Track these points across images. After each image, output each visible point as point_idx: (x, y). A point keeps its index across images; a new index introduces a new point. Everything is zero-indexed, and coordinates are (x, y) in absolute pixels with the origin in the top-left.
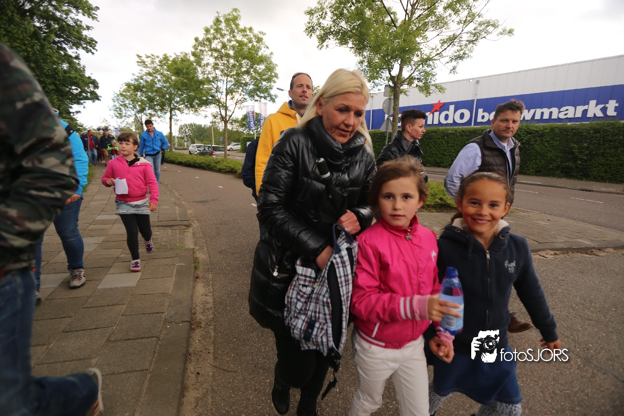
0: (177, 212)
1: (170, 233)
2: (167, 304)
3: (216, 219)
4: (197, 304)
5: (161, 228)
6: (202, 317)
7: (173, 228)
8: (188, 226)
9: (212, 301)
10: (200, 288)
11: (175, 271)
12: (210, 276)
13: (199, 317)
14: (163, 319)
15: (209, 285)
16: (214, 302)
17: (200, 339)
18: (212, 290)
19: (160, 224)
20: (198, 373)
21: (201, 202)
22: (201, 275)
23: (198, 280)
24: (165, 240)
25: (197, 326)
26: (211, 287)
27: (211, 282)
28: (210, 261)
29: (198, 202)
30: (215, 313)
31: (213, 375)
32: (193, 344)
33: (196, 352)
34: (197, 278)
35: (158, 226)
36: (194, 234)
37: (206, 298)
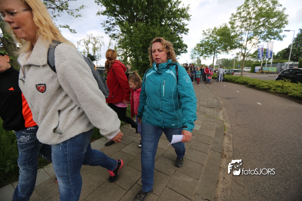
0: (216, 102)
1: (212, 111)
2: (212, 142)
3: (235, 108)
4: (225, 147)
5: (208, 108)
6: (227, 153)
7: (214, 109)
8: (221, 109)
9: (232, 147)
10: (226, 140)
11: (215, 129)
12: (231, 135)
13: (225, 153)
14: (210, 148)
15: (231, 140)
16: (233, 149)
17: (225, 163)
18: (232, 143)
19: (208, 106)
20: (224, 178)
21: (227, 98)
22: (227, 134)
23: (225, 136)
24: (210, 113)
25: (224, 157)
26: (231, 141)
27: (232, 138)
28: (232, 128)
29: (225, 98)
30: (234, 154)
31: (232, 183)
32: (222, 164)
33: (224, 168)
34: (225, 134)
35: (207, 107)
36: (223, 113)
37: (229, 145)
